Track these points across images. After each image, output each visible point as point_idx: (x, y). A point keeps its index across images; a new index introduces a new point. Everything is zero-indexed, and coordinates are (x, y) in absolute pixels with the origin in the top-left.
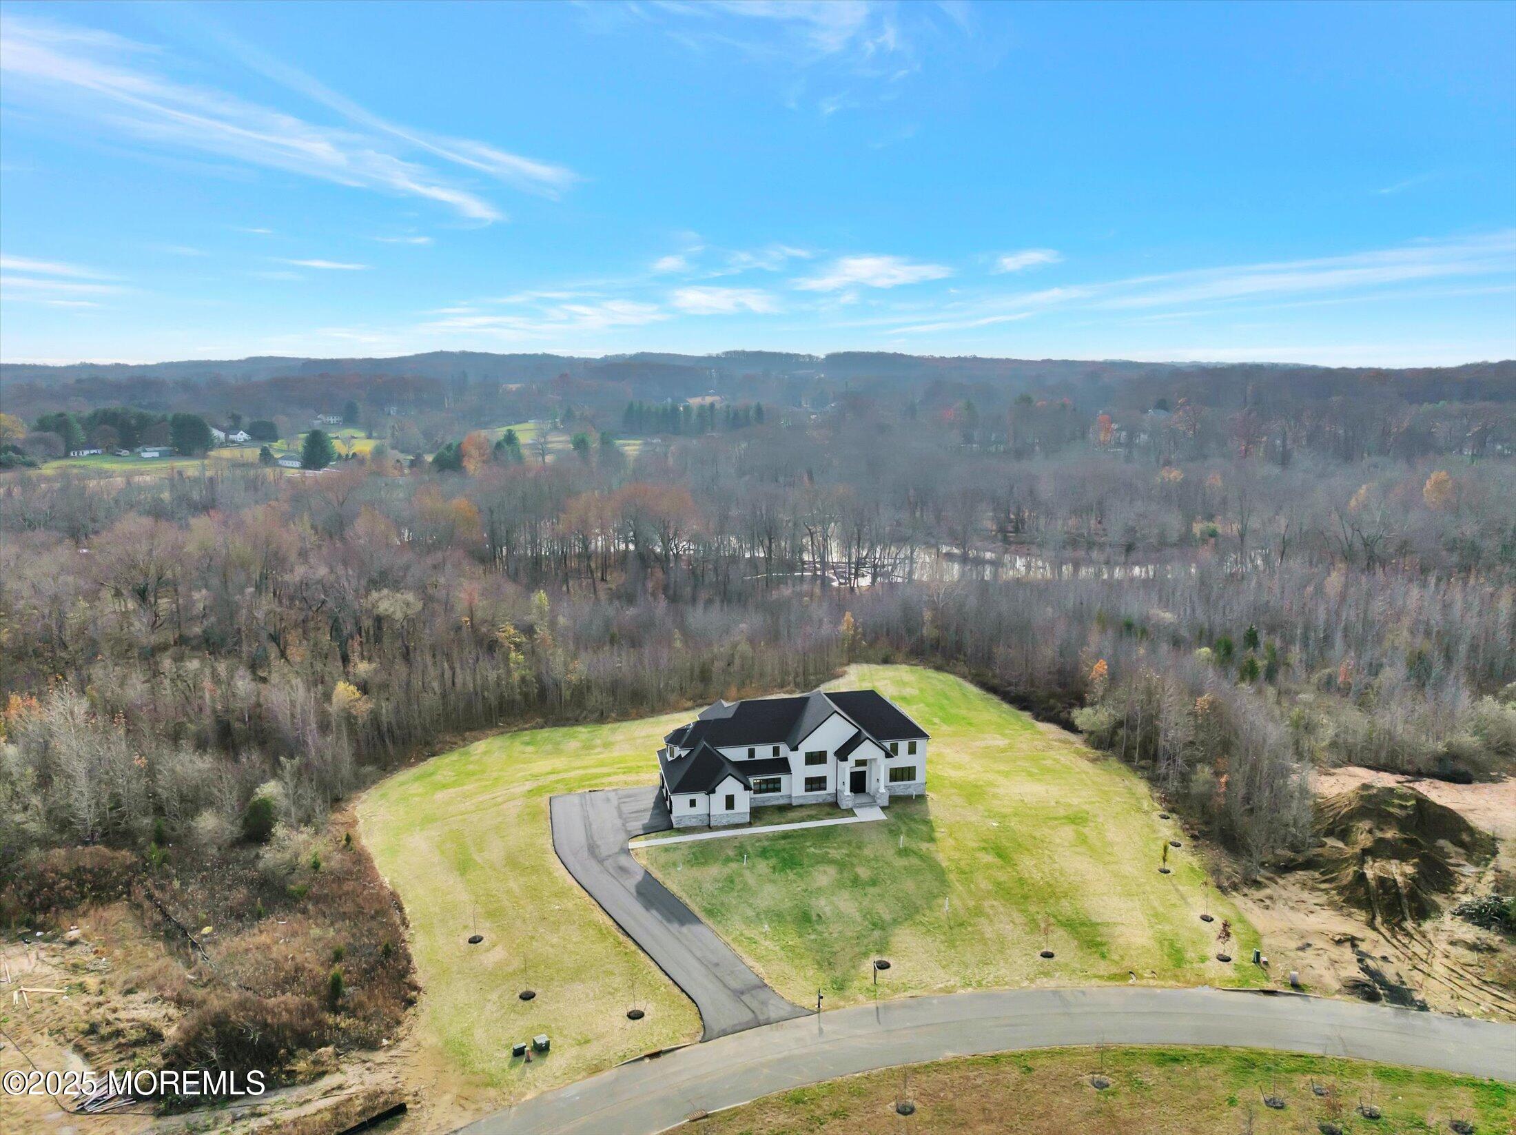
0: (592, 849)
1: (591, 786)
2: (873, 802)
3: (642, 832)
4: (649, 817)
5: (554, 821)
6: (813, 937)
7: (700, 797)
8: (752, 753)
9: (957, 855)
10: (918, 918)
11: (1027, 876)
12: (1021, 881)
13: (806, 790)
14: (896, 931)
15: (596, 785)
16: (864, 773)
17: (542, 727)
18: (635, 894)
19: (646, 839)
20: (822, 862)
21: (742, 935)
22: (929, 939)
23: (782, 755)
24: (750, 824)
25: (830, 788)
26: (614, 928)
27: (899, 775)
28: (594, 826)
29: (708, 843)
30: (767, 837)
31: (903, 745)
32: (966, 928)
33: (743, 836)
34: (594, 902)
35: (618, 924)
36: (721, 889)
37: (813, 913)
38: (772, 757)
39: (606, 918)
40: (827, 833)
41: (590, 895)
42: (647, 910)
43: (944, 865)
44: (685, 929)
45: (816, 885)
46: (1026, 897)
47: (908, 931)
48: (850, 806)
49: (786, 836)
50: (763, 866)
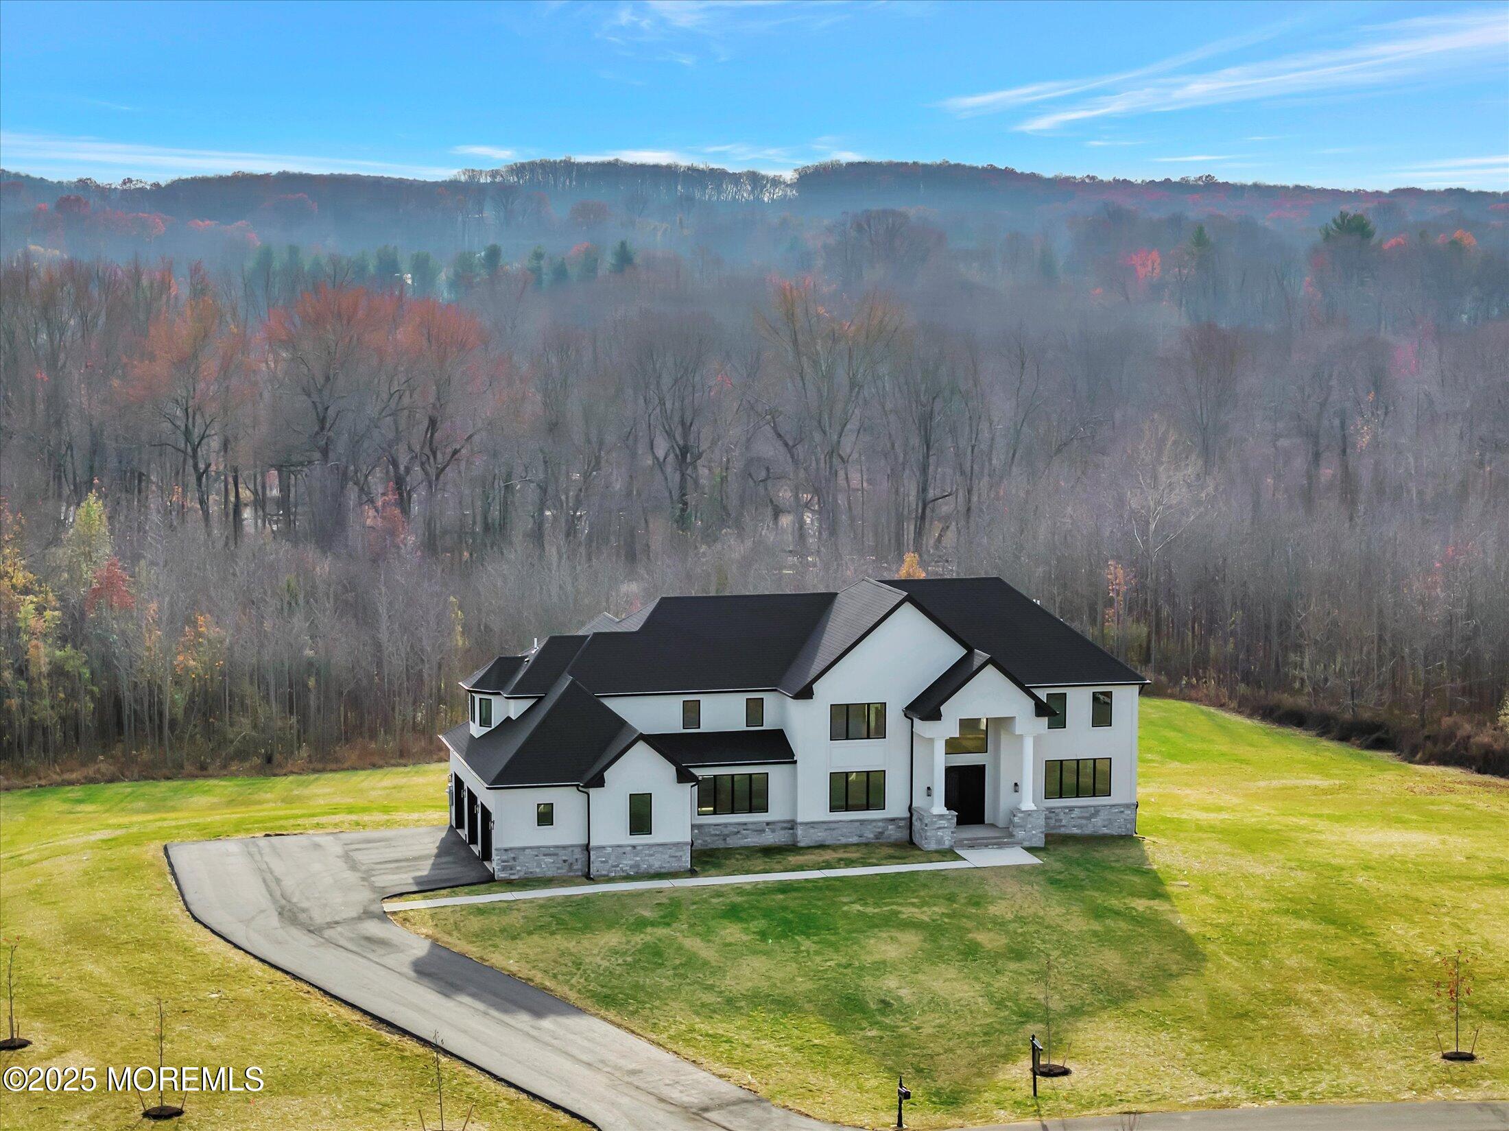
0: (290, 915)
1: (266, 829)
2: (1005, 837)
3: (415, 889)
4: (429, 867)
5: (179, 876)
6: (874, 1033)
7: (564, 799)
8: (692, 713)
9: (1222, 919)
10: (1132, 1006)
11: (1400, 949)
12: (1388, 957)
13: (832, 809)
14: (1080, 1025)
15: (282, 827)
16: (979, 770)
17: (112, 780)
18: (413, 974)
19: (425, 898)
20: (886, 925)
21: (692, 1030)
22: (1164, 1036)
23: (769, 723)
24: (692, 873)
25: (895, 805)
26: (365, 1024)
27: (1070, 779)
28: (289, 883)
29: (587, 900)
30: (739, 890)
31: (1079, 700)
32: (1253, 1021)
33: (675, 890)
34: (306, 987)
35: (374, 1017)
36: (631, 966)
37: (868, 998)
38: (742, 727)
39: (345, 1012)
40: (894, 885)
41: (296, 977)
42: (446, 995)
43: (1192, 930)
44: (547, 1023)
45: (869, 959)
46: (1403, 980)
47: (1110, 1024)
48: (947, 844)
49: (785, 888)
50: (733, 932)
